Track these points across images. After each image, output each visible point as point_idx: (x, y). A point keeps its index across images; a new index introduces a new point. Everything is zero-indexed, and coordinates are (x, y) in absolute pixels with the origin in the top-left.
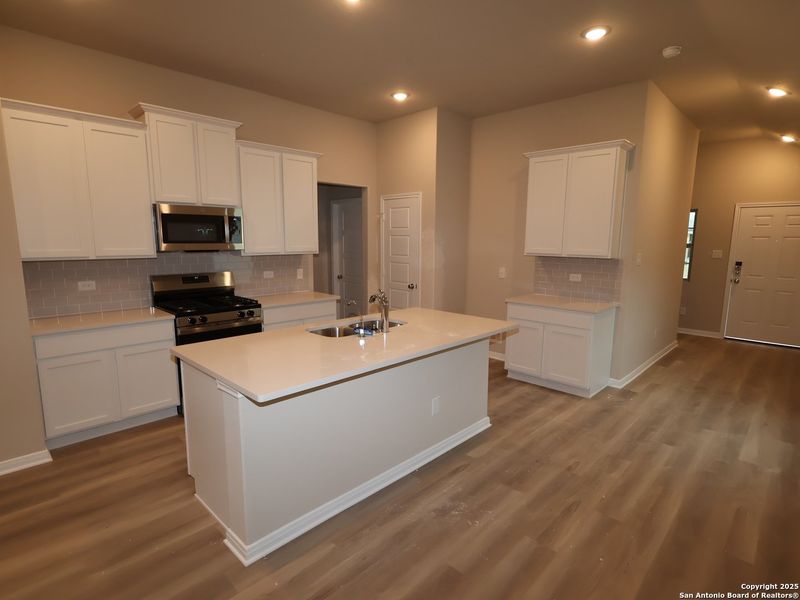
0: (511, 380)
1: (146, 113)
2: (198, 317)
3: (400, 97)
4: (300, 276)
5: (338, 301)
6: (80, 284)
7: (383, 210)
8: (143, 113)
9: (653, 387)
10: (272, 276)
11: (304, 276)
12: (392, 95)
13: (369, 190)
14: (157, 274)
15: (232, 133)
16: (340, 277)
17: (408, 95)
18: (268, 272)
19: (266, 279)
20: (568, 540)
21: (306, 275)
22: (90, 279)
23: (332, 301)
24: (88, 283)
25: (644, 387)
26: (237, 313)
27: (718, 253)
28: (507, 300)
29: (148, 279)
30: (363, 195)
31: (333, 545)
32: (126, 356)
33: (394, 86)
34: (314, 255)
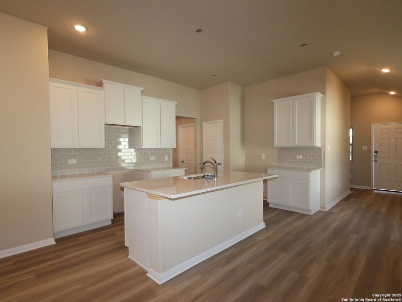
0: (271, 208)
1: (104, 84)
4: (166, 159)
5: (186, 170)
7: (204, 128)
9: (343, 210)
10: (154, 159)
11: (168, 159)
13: (197, 119)
15: (140, 92)
16: (182, 162)
18: (152, 157)
19: (151, 160)
20: (314, 273)
22: (74, 158)
23: (183, 170)
24: (73, 160)
25: (338, 209)
27: (365, 148)
30: (195, 122)
31: (200, 276)
34: (174, 149)
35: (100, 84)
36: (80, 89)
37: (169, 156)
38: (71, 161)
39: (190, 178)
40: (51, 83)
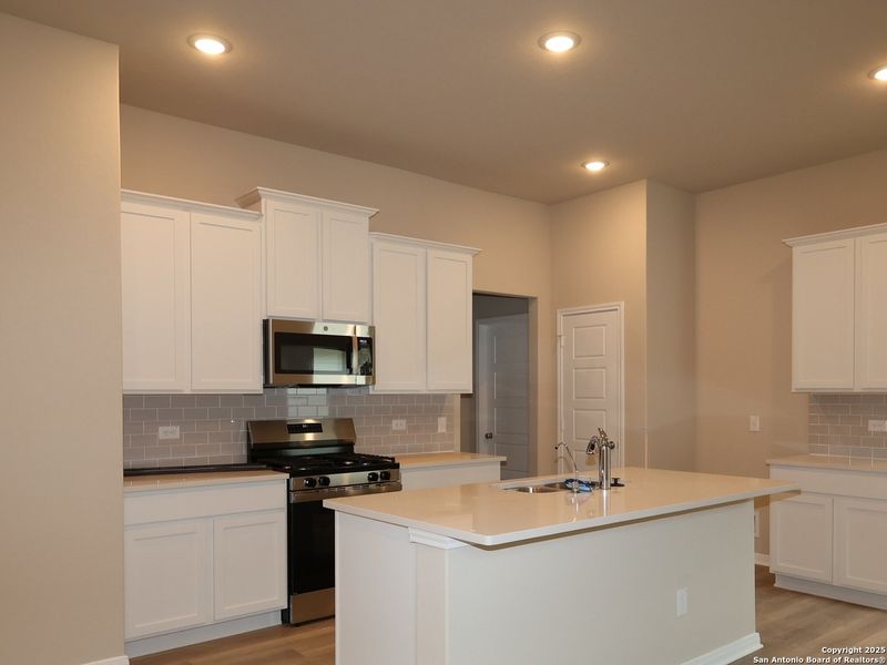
0: (781, 591)
1: (263, 200)
2: (317, 478)
3: (595, 167)
4: (442, 429)
5: (503, 463)
6: (161, 430)
7: (561, 330)
8: (260, 199)
10: (404, 428)
11: (447, 427)
12: (583, 165)
13: (539, 300)
14: (255, 418)
15: (365, 222)
16: (489, 436)
17: (607, 164)
18: (399, 421)
19: (395, 432)
21: (450, 427)
22: (174, 424)
23: (493, 463)
24: (170, 428)
26: (366, 474)
28: (768, 461)
29: (243, 425)
30: (530, 310)
32: (225, 529)
33: (585, 152)
34: (464, 396)
35: (250, 201)
36: (198, 217)
37: (450, 419)
38: (165, 432)
39: (525, 490)
40: (125, 206)
